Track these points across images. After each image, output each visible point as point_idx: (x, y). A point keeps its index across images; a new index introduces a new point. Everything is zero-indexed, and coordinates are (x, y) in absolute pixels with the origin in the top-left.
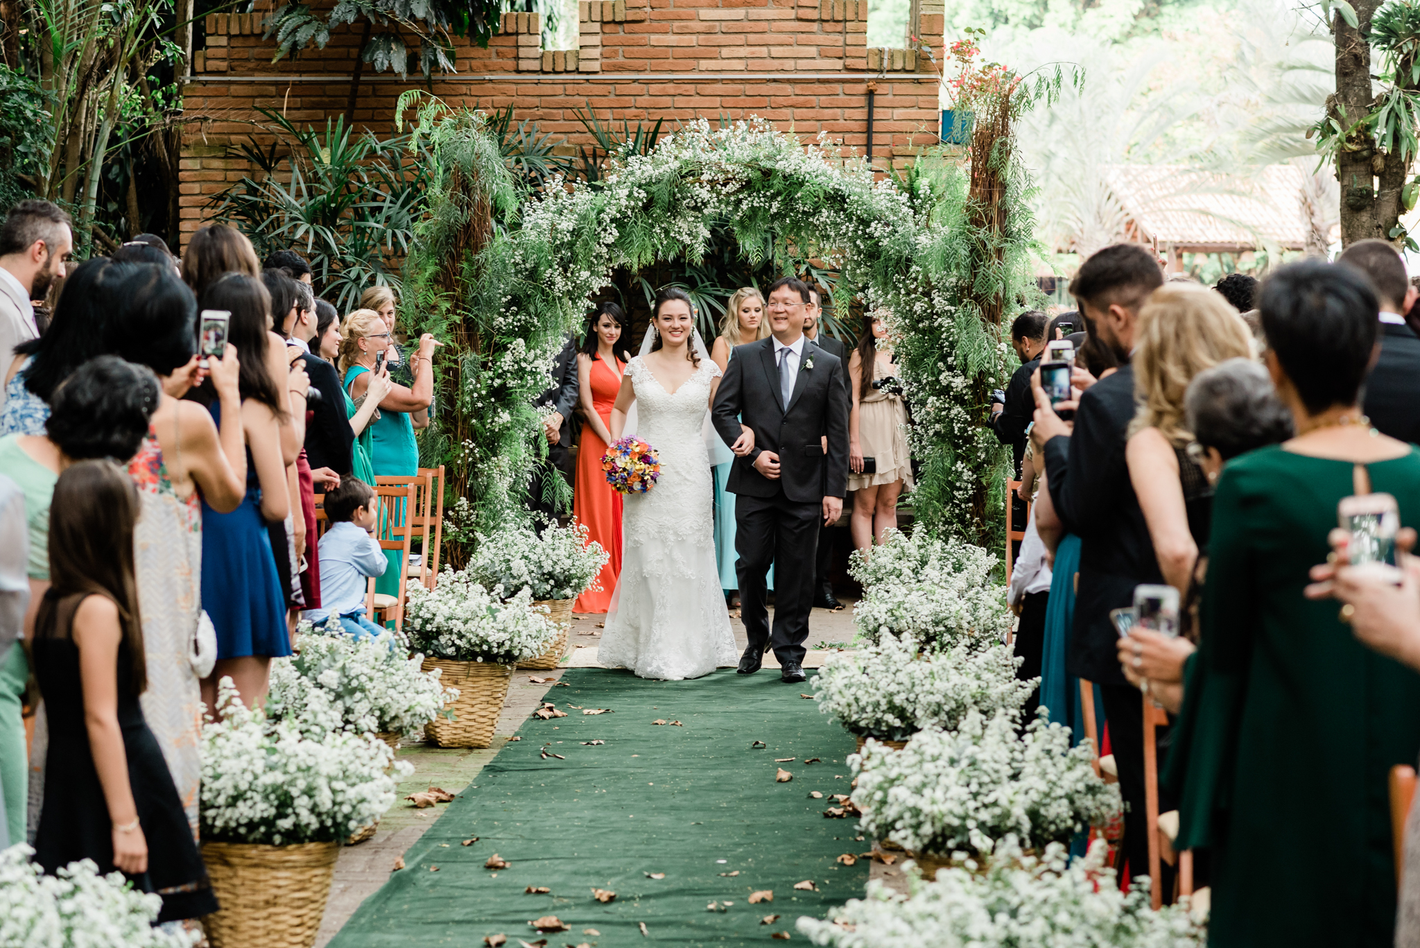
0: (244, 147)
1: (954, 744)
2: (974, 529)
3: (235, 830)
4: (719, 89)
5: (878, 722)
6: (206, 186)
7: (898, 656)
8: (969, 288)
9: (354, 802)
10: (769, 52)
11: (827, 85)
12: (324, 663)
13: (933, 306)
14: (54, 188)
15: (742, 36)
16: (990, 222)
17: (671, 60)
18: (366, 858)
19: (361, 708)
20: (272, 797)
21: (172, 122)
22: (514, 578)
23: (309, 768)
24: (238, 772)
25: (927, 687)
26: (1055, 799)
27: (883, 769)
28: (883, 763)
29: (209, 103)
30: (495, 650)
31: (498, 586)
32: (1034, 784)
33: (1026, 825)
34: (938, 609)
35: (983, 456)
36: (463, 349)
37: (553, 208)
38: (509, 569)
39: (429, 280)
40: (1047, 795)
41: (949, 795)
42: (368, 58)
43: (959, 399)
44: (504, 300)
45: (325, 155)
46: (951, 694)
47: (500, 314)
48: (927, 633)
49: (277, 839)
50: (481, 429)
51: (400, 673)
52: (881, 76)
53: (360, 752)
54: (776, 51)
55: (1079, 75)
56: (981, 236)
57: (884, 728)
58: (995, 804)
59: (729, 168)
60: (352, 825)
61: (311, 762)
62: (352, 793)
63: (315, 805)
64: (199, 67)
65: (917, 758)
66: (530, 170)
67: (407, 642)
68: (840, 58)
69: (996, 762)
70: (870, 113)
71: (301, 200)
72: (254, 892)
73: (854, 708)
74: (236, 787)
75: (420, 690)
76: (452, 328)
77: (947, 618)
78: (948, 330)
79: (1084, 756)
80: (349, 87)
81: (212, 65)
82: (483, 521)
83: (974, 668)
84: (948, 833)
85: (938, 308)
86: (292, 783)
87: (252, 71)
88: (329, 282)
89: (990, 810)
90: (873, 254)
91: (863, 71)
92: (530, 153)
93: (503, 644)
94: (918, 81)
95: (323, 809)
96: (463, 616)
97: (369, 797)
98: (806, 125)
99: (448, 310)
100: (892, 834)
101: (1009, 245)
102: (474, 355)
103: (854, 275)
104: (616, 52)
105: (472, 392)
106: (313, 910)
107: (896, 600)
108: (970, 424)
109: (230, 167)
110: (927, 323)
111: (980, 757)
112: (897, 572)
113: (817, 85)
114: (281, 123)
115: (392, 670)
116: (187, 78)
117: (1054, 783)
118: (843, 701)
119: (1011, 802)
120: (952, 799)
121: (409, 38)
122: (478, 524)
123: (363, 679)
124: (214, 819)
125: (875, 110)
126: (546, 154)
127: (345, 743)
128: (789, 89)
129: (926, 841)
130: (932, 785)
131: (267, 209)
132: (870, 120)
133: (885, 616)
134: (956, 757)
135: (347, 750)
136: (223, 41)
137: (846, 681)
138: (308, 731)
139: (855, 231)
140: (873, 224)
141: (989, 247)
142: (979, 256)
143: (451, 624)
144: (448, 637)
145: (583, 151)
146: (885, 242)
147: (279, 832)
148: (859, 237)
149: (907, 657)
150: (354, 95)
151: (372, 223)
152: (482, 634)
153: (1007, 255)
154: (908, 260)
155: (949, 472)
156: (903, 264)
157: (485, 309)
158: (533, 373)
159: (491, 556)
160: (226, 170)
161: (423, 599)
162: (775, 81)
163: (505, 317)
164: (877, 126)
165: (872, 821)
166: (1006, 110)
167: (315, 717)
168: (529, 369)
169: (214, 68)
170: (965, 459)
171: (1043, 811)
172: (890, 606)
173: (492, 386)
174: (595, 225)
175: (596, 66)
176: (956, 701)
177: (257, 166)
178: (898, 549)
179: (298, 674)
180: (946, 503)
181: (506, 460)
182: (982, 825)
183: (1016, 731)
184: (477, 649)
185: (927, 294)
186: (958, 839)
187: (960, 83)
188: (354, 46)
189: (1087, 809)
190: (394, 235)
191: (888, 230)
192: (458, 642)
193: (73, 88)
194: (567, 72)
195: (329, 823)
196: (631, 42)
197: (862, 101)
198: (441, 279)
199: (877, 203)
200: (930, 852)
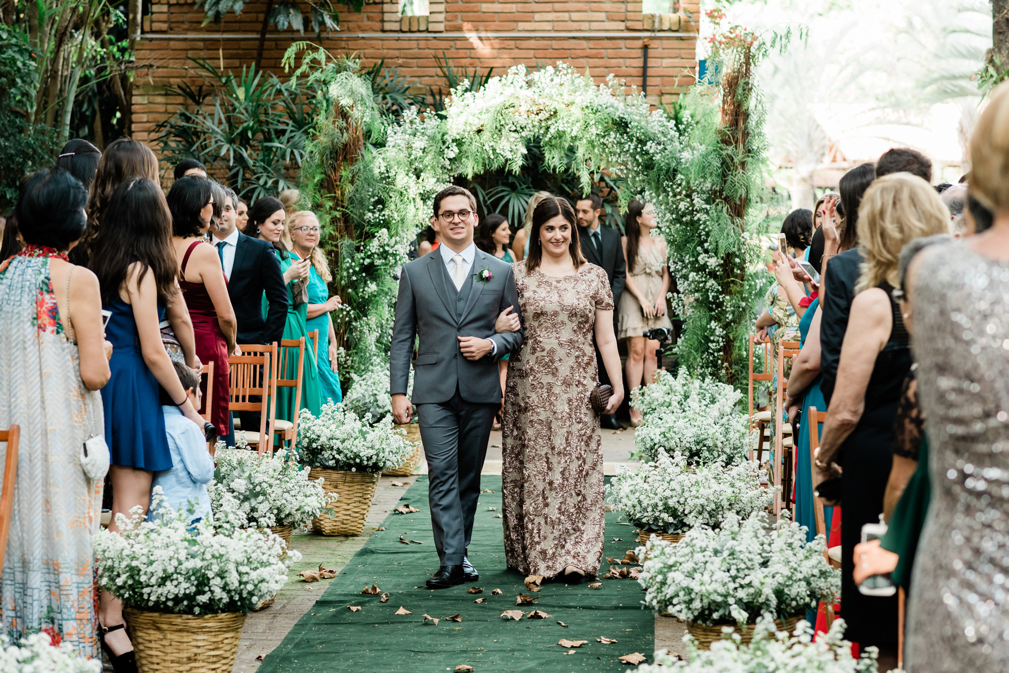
0: (179, 87)
1: (718, 539)
2: (724, 371)
3: (164, 603)
4: (532, 44)
5: (656, 519)
6: (151, 117)
7: (672, 469)
8: (721, 191)
9: (256, 582)
10: (570, 17)
11: (613, 41)
12: (236, 473)
13: (693, 205)
14: (38, 117)
15: (550, 5)
16: (736, 142)
17: (497, 23)
18: (267, 622)
19: (263, 508)
20: (193, 578)
21: (126, 68)
22: (380, 407)
23: (221, 556)
24: (167, 559)
25: (694, 493)
26: (795, 581)
27: (663, 557)
28: (663, 553)
29: (154, 54)
30: (365, 463)
31: (367, 414)
32: (779, 568)
33: (774, 602)
34: (699, 432)
35: (731, 317)
36: (342, 237)
37: (409, 131)
38: (376, 401)
39: (316, 185)
40: (790, 578)
41: (714, 578)
42: (272, 21)
43: (713, 275)
44: (372, 200)
45: (241, 93)
46: (712, 497)
47: (369, 210)
48: (691, 450)
49: (197, 610)
50: (355, 297)
51: (293, 481)
52: (653, 34)
53: (260, 543)
54: (575, 16)
55: (804, 32)
56: (729, 152)
57: (661, 524)
58: (750, 585)
59: (541, 101)
60: (254, 599)
61: (223, 551)
62: (254, 575)
63: (226, 584)
64: (147, 28)
65: (689, 549)
66: (393, 104)
67: (298, 457)
68: (623, 21)
69: (750, 553)
70: (645, 62)
71: (222, 127)
72: (180, 650)
73: (638, 508)
74: (165, 571)
75: (308, 494)
76: (334, 221)
77: (706, 439)
78: (705, 223)
79: (818, 548)
80: (257, 42)
81: (156, 26)
82: (356, 365)
83: (730, 479)
84: (713, 608)
85: (697, 207)
86: (208, 568)
87: (187, 30)
88: (243, 187)
89: (745, 589)
90: (649, 165)
91: (640, 31)
92: (394, 92)
93: (371, 457)
94: (681, 39)
95: (232, 587)
96: (342, 437)
97: (267, 578)
98: (597, 71)
99: (331, 208)
100: (670, 607)
101: (750, 159)
102: (350, 241)
103: (634, 181)
104: (456, 17)
105: (348, 268)
106: (224, 664)
107: (667, 425)
108: (721, 293)
109: (169, 101)
110: (688, 218)
111: (738, 549)
112: (667, 404)
113: (606, 41)
114: (208, 69)
115: (287, 479)
116: (138, 36)
117: (795, 570)
118: (630, 504)
119: (762, 584)
120: (716, 581)
121: (302, 6)
122: (352, 367)
123: (264, 485)
124: (149, 594)
125: (649, 60)
126: (404, 92)
127: (249, 536)
128: (584, 44)
129: (696, 613)
130: (701, 570)
131: (197, 134)
132: (645, 67)
133: (659, 437)
134: (719, 548)
135: (251, 542)
136: (165, 8)
137: (632, 488)
138: (220, 527)
139: (635, 149)
140: (649, 144)
141: (736, 160)
142: (728, 168)
143: (332, 443)
144: (330, 452)
145: (431, 91)
146: (657, 157)
147: (198, 605)
148: (638, 153)
149: (678, 470)
150: (261, 49)
151: (276, 144)
152: (355, 450)
153: (749, 166)
154: (675, 170)
155: (705, 329)
156: (671, 173)
157: (358, 206)
158: (394, 255)
159: (363, 391)
160: (167, 104)
161: (310, 424)
162: (574, 38)
163: (374, 213)
164: (650, 72)
165: (655, 597)
166: (748, 59)
167: (226, 516)
168: (391, 252)
169: (158, 29)
170: (717, 319)
171: (786, 590)
172: (663, 430)
173: (363, 264)
174: (440, 144)
175: (441, 27)
176: (715, 503)
177: (190, 101)
178: (667, 386)
179: (215, 482)
180: (703, 352)
181: (374, 319)
182: (739, 602)
183: (764, 528)
184: (352, 462)
185: (688, 196)
186: (721, 612)
187: (713, 40)
188: (261, 12)
189: (820, 589)
190: (292, 153)
191: (660, 147)
192: (337, 456)
193: (53, 43)
194: (419, 31)
195: (237, 598)
196: (467, 9)
197: (639, 53)
198: (326, 184)
199: (652, 128)
200: (700, 622)
